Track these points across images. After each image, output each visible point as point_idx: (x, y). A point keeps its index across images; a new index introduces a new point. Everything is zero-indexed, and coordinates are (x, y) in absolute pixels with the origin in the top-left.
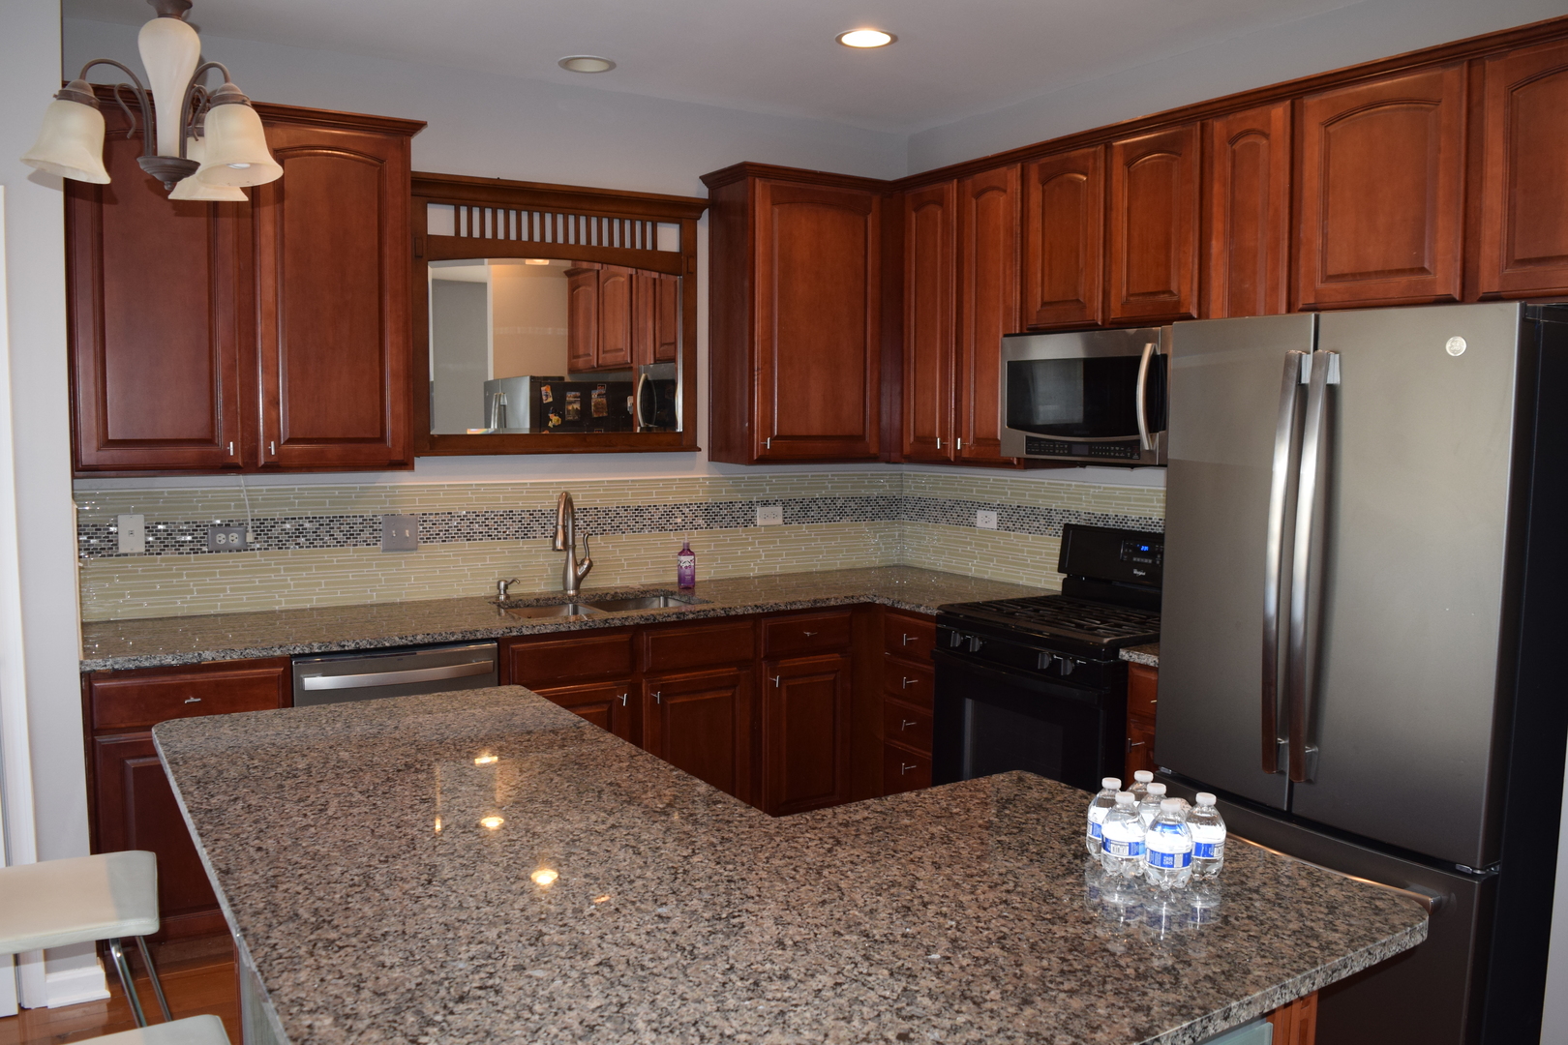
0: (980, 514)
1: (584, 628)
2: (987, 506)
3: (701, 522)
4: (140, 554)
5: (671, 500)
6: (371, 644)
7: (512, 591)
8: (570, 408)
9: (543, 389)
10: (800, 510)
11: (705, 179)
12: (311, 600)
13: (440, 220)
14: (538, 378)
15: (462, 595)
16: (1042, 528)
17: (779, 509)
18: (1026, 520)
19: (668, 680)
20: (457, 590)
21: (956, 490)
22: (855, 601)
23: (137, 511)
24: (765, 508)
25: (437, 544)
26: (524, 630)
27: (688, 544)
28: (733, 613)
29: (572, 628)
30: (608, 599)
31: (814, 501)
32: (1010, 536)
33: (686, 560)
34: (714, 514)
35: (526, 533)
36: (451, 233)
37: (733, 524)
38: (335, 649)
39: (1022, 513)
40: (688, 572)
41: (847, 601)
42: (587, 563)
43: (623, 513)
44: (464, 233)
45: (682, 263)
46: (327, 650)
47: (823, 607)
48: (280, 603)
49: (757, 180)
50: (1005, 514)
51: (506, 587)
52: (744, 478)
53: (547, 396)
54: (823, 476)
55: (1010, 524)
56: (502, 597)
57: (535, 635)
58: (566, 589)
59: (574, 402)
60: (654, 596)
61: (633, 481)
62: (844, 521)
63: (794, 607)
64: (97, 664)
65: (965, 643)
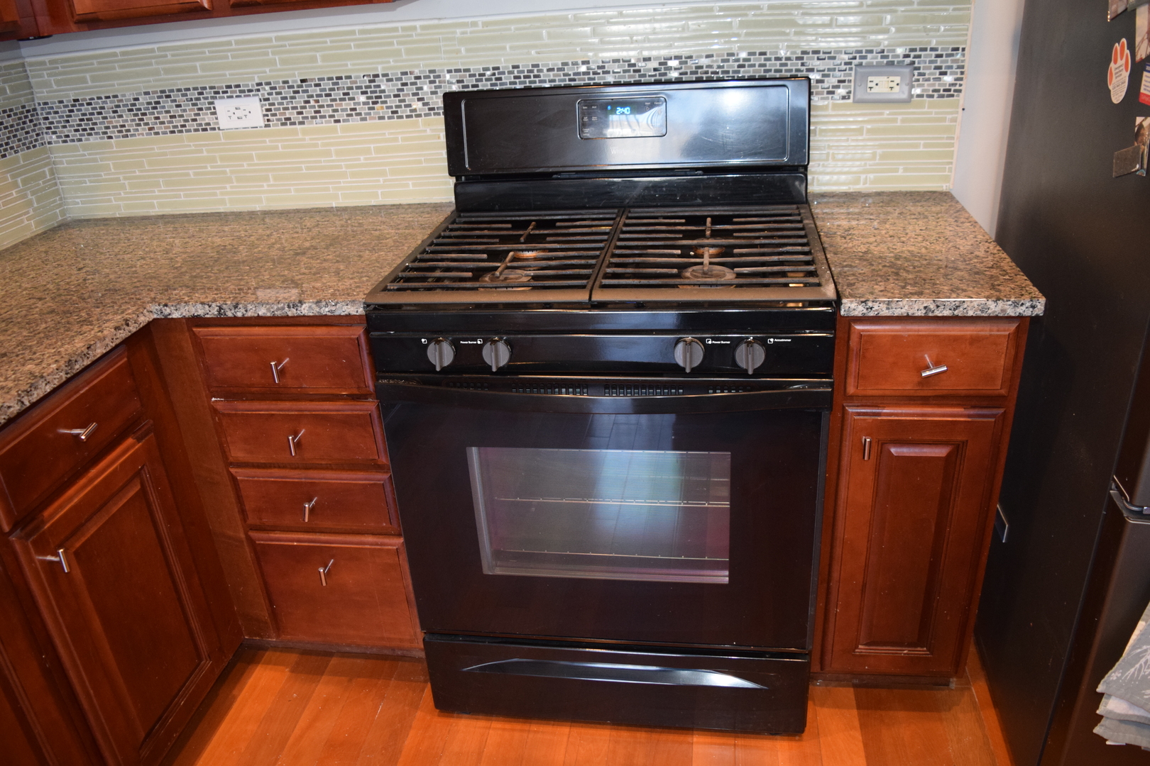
0: (222, 106)
2: (230, 90)
16: (363, 110)
18: (325, 101)
21: (157, 73)
22: (133, 328)
32: (295, 132)
39: (315, 90)
41: (123, 335)
47: (85, 369)
50: (275, 99)
55: (291, 113)
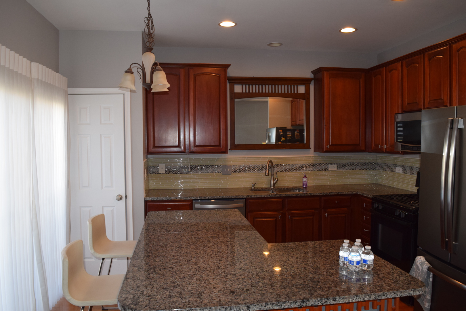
0: (397, 168)
1: (269, 196)
2: (399, 166)
3: (312, 169)
4: (164, 173)
5: (302, 162)
6: (212, 198)
7: (256, 186)
8: (288, 136)
9: (280, 131)
10: (342, 166)
11: (312, 72)
12: (204, 186)
13: (238, 89)
14: (278, 128)
15: (243, 187)
16: (414, 173)
17: (336, 166)
18: (410, 170)
19: (293, 212)
20: (242, 185)
21: (391, 161)
22: (352, 193)
23: (163, 163)
24: (331, 166)
25: (237, 173)
26: (252, 196)
27: (305, 175)
28: (313, 195)
29: (265, 196)
30: (282, 189)
31: (347, 163)
32: (405, 175)
33: (305, 179)
34: (315, 167)
35: (260, 171)
36: (241, 92)
37: (321, 170)
38: (203, 198)
39: (409, 168)
40: (305, 183)
41: (349, 193)
42: (276, 179)
43: (288, 166)
44: (244, 91)
45: (306, 96)
46: (201, 198)
47: (341, 194)
48: (197, 187)
49: (325, 72)
50: (404, 168)
51: (254, 185)
52: (325, 157)
53: (281, 133)
54: (350, 156)
55: (405, 172)
56: (253, 188)
57: (255, 198)
58: (271, 186)
59: (290, 134)
60: (296, 189)
61: (291, 157)
62: (357, 170)
63: (332, 194)
64: (148, 199)
65: (378, 207)
